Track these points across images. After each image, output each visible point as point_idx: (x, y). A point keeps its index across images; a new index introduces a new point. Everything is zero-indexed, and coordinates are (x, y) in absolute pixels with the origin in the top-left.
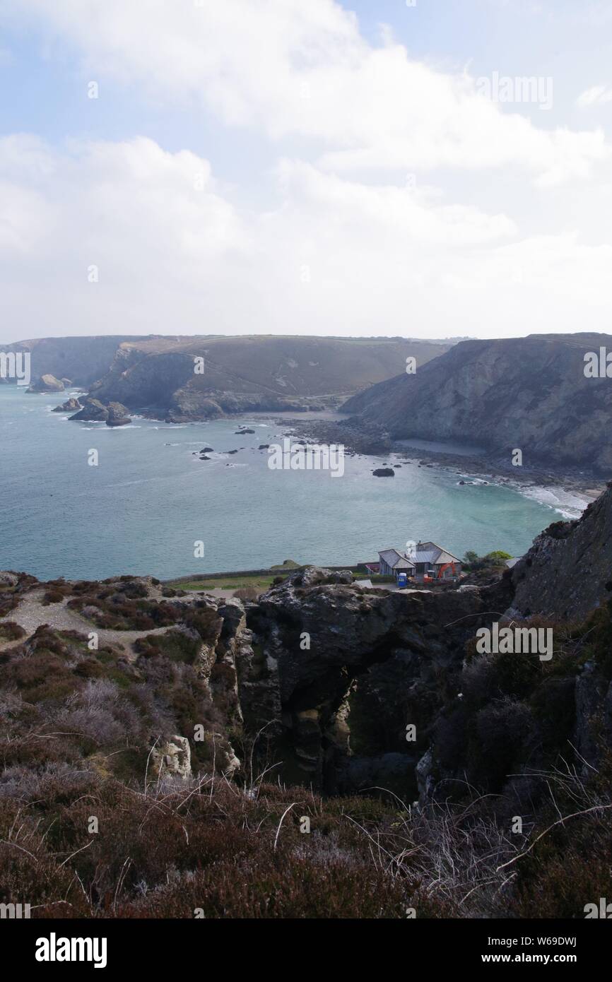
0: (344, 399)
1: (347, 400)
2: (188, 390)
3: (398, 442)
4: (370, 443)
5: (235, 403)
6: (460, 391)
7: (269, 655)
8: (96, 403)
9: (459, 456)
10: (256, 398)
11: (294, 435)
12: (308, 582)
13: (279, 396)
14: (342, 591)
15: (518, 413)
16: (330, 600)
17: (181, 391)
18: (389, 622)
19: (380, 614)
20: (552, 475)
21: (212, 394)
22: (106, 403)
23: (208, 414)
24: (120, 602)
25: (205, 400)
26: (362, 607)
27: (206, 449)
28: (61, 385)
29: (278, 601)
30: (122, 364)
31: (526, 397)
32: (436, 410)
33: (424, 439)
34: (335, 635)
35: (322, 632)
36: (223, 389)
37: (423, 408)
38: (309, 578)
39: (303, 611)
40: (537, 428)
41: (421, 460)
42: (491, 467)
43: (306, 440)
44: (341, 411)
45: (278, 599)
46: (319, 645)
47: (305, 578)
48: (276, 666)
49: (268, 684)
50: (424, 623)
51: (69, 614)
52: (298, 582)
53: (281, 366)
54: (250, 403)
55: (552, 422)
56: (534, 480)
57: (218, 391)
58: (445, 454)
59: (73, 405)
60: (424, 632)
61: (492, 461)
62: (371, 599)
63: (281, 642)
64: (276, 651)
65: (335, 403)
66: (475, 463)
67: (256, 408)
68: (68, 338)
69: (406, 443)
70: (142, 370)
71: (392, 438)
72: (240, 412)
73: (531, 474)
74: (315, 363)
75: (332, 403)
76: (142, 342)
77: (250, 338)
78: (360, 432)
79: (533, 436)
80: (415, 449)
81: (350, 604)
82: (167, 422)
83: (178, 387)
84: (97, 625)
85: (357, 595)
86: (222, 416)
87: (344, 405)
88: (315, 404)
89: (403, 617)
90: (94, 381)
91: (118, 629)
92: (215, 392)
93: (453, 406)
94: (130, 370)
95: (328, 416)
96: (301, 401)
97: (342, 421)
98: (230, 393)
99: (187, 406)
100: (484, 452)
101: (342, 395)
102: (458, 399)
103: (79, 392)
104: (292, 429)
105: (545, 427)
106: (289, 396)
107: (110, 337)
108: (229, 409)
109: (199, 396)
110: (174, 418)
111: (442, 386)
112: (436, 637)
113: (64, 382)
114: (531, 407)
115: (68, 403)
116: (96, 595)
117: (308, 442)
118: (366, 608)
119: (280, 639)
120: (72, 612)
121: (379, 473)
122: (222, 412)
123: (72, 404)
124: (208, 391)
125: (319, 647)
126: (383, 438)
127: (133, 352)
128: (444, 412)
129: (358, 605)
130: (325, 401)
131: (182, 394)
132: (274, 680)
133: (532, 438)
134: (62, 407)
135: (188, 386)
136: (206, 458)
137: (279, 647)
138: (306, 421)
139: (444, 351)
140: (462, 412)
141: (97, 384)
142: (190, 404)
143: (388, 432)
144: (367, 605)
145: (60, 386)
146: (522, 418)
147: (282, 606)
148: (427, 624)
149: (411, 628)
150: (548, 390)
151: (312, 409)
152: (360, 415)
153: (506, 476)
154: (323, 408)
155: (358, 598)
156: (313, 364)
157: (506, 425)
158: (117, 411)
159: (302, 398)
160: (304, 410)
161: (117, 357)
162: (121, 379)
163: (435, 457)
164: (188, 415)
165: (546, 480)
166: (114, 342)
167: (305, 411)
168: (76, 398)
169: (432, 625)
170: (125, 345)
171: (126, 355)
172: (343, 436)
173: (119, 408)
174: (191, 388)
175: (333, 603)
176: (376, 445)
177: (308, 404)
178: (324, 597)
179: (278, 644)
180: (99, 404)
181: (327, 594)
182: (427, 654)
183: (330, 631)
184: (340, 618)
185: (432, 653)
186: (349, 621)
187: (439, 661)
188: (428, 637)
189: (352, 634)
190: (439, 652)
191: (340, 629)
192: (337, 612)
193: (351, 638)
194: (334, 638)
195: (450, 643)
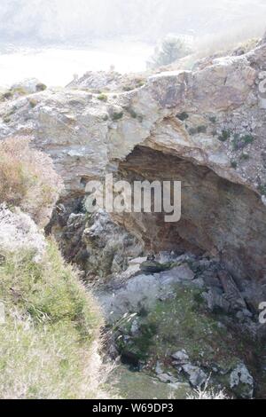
16: (58, 110)
19: (134, 115)
34: (78, 159)
50: (184, 116)
60: (186, 126)
81: (92, 109)
85: (95, 95)
89: (166, 112)
112: (201, 129)
118: (115, 109)
129: (104, 108)
144: (115, 106)
148: (188, 116)
155: (99, 98)
169: (195, 116)
178: (48, 108)
181: (48, 103)
182: (187, 155)
183: (68, 155)
184: (81, 133)
185: (196, 152)
186: (97, 134)
187: (210, 159)
188: (192, 132)
189: (103, 151)
190: (209, 148)
191: (83, 149)
192: (75, 125)
193: (101, 158)
194: (75, 164)
195: (221, 133)
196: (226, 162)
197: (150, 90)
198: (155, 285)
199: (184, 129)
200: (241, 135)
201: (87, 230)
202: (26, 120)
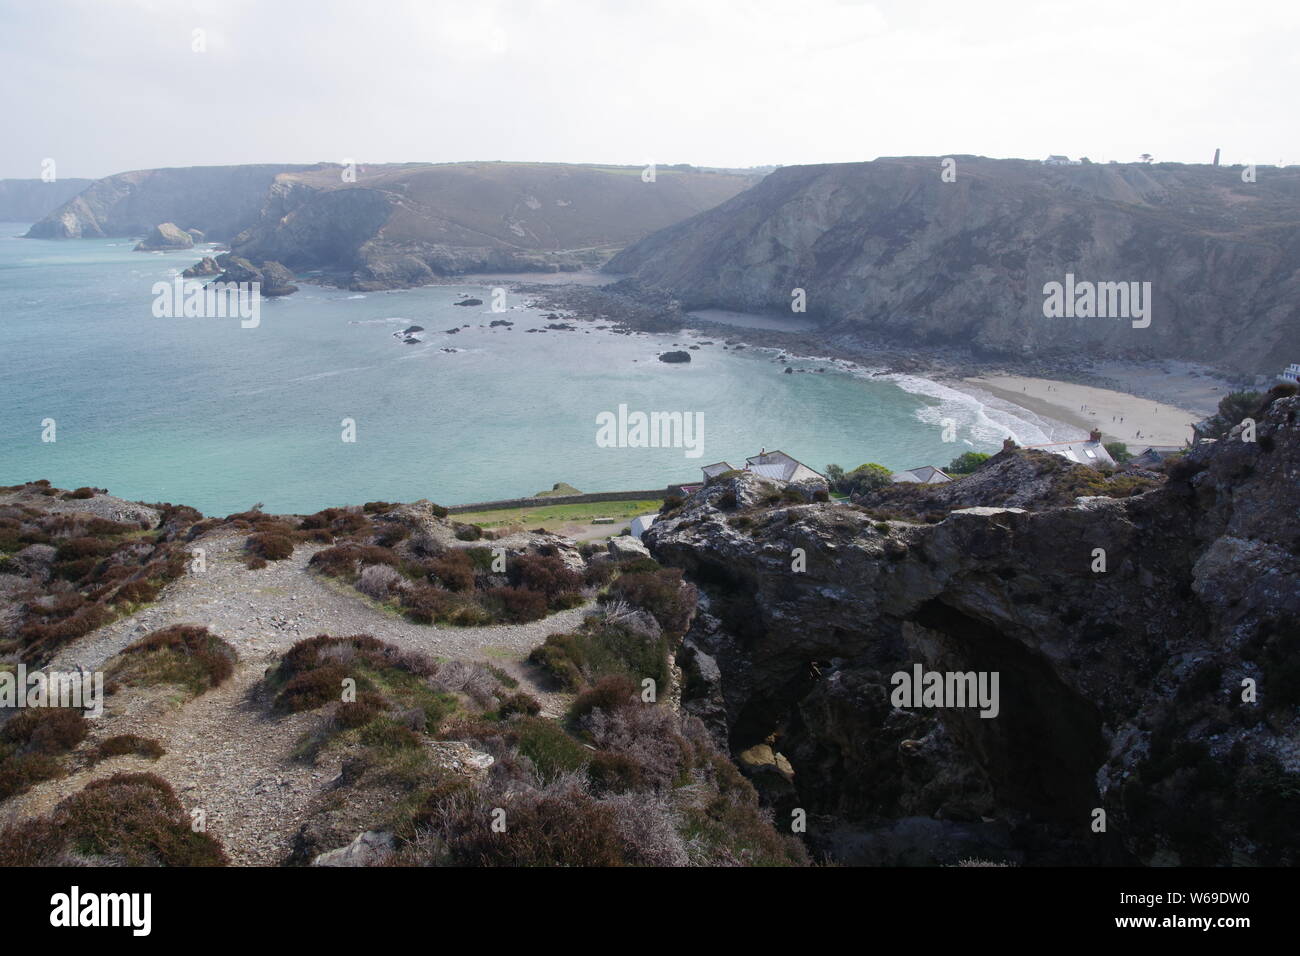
0: (609, 253)
1: (613, 255)
2: (381, 243)
3: (692, 314)
4: (652, 316)
5: (451, 260)
6: (780, 240)
7: (696, 649)
8: (244, 263)
9: (780, 332)
10: (482, 253)
11: (540, 307)
12: (749, 501)
13: (516, 250)
14: (840, 516)
15: (864, 270)
16: (819, 533)
17: (371, 244)
18: (945, 575)
19: (924, 559)
20: (916, 358)
21: (417, 249)
22: (259, 264)
23: (412, 278)
24: (431, 554)
25: (408, 257)
26: (890, 546)
27: (412, 327)
28: (188, 238)
29: (698, 541)
30: (280, 206)
31: (875, 247)
32: (746, 268)
33: (730, 309)
34: (833, 603)
35: (804, 598)
36: (432, 241)
37: (728, 264)
38: (750, 495)
39: (762, 558)
40: (892, 291)
41: (727, 339)
42: (828, 348)
43: (557, 313)
44: (605, 271)
45: (697, 536)
46: (797, 626)
47: (743, 494)
48: (717, 671)
49: (704, 708)
50: (1008, 573)
51: (326, 588)
52: (729, 503)
53: (517, 206)
54: (474, 262)
55: (912, 283)
56: (891, 365)
57: (425, 244)
58: (760, 330)
59: (208, 267)
60: (1010, 590)
61: (829, 339)
62: (903, 529)
63: (719, 621)
64: (710, 640)
65: (596, 259)
66: (804, 342)
67: (482, 268)
68: (195, 169)
69: (705, 316)
70: (311, 215)
71: (683, 308)
72: (458, 274)
73: (884, 356)
74: (566, 202)
75: (591, 260)
76: (309, 172)
77: (469, 165)
78: (636, 301)
79: (886, 303)
80: (717, 323)
81: (863, 541)
82: (352, 290)
83: (366, 238)
84: (406, 615)
85: (874, 523)
86: (433, 281)
87: (610, 263)
88: (568, 262)
89: (973, 564)
90: (238, 233)
91: (464, 622)
92: (421, 245)
93: (771, 260)
94: (293, 214)
95: (586, 279)
96: (547, 257)
97: (608, 286)
98: (444, 247)
99: (380, 267)
100: (816, 326)
101: (606, 248)
102: (778, 250)
103: (216, 249)
104: (538, 298)
105: (903, 290)
106: (531, 250)
107: (259, 167)
108: (442, 270)
109: (397, 251)
110: (361, 284)
111: (754, 232)
112: (1034, 599)
113: (193, 234)
114: (884, 260)
115: (201, 265)
116: (372, 539)
117: (561, 315)
118: (897, 546)
119: (716, 616)
120: (332, 583)
121: (668, 358)
122: (433, 275)
123: (206, 266)
124: (411, 244)
125: (796, 629)
126: (670, 307)
127: (297, 188)
128: (758, 270)
129: (880, 542)
130: (583, 257)
131: (372, 248)
132: (715, 699)
133: (884, 306)
134: (192, 271)
135: (381, 237)
136: (412, 341)
137: (715, 631)
138: (556, 286)
139: (750, 185)
140: (784, 269)
141: (243, 236)
142: (386, 262)
143: (676, 299)
144: (899, 542)
145: (187, 241)
146: (871, 277)
147: (708, 549)
148: (1015, 575)
149: (982, 584)
150: (907, 236)
151: (563, 269)
152: (636, 276)
153: (851, 360)
154: (579, 267)
155: (877, 528)
156: (563, 204)
157: (848, 287)
158: (276, 276)
159: (549, 253)
160: (551, 271)
161: (272, 196)
162: (280, 228)
163: (748, 335)
164: (384, 280)
165: (908, 364)
166: (267, 173)
167: (554, 272)
168: (213, 257)
169: (1027, 576)
170: (284, 178)
171: (285, 193)
172: (610, 307)
173: (278, 270)
174: (385, 240)
175: (828, 540)
176: (663, 318)
177: (558, 262)
178: (807, 529)
179: (713, 626)
180: (248, 264)
181: (810, 522)
182: (1011, 633)
183: (821, 595)
184: (842, 570)
185: (1024, 631)
186: (863, 574)
187: (1042, 647)
188: (1019, 600)
189: (868, 600)
190: (1042, 629)
191: (843, 591)
192: (837, 557)
193: (864, 609)
194: (828, 609)
195: (1065, 610)
196: (1063, 656)
197: (950, 530)
198: (936, 836)
199: (1006, 593)
200: (1098, 621)
201: (907, 742)
202: (777, 539)
